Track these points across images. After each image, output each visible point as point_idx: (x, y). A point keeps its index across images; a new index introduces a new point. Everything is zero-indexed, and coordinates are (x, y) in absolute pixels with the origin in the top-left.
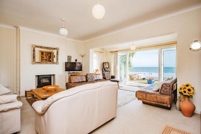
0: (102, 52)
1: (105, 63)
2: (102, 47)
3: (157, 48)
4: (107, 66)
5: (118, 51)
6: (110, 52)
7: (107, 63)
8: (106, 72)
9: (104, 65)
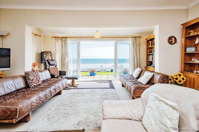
0: (40, 36)
1: (47, 52)
2: (38, 27)
3: (114, 39)
4: (49, 58)
5: (67, 38)
6: (53, 37)
7: (49, 53)
8: (51, 67)
9: (45, 56)
